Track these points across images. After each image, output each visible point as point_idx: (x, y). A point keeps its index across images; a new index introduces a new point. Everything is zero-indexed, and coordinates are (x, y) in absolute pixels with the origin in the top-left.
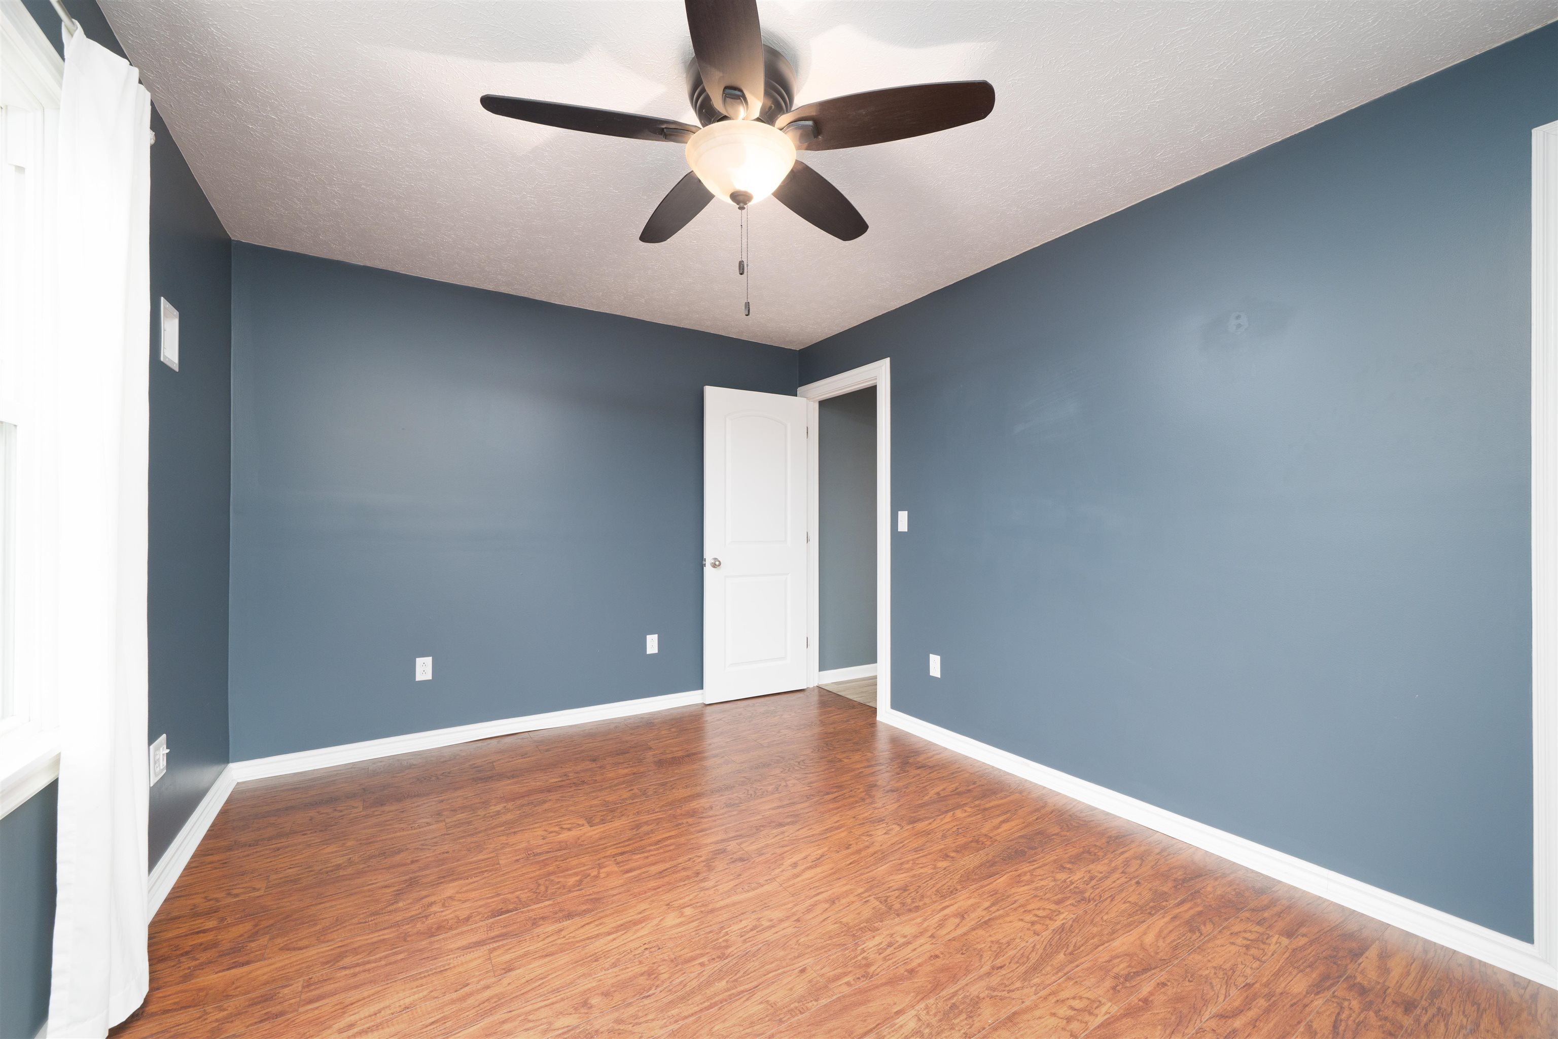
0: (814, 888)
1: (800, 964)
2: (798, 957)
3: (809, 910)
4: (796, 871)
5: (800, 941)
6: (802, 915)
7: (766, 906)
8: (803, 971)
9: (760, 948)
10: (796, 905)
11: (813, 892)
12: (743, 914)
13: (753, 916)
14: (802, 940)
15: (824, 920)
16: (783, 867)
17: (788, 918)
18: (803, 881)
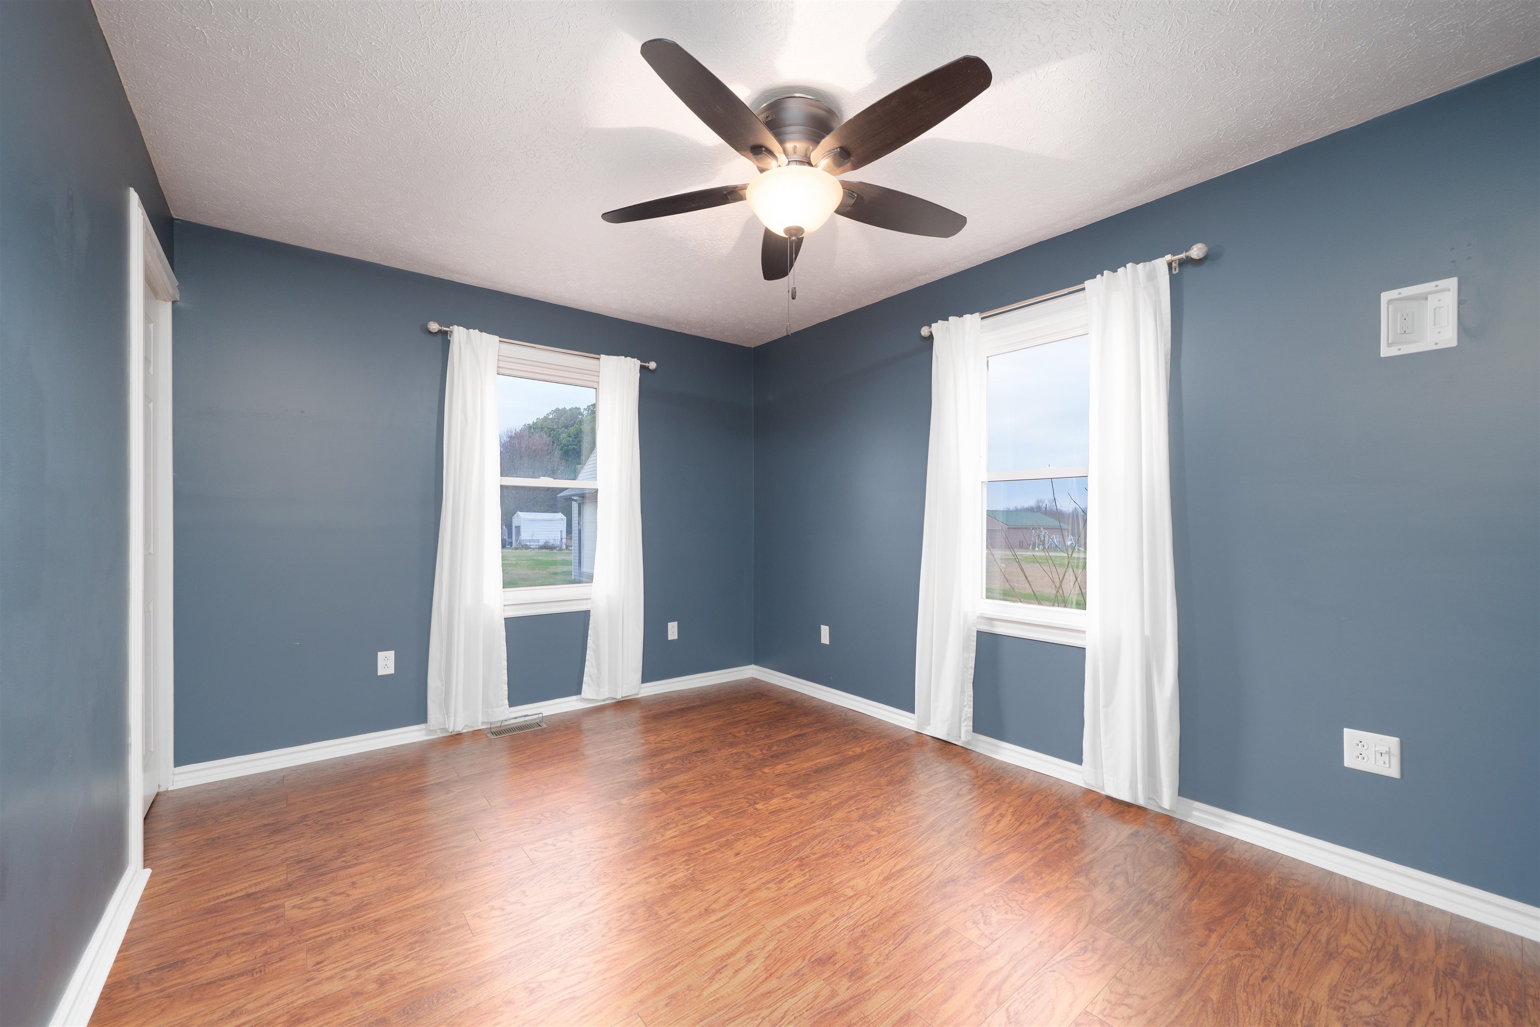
0: (726, 926)
1: (739, 858)
2: (741, 863)
3: (732, 900)
4: (748, 948)
5: (741, 873)
6: (739, 896)
7: (774, 902)
8: (737, 854)
9: (772, 867)
10: (745, 905)
11: (727, 920)
12: (796, 893)
13: (784, 891)
14: (738, 874)
15: (718, 891)
16: (764, 954)
17: (752, 892)
18: (738, 935)
